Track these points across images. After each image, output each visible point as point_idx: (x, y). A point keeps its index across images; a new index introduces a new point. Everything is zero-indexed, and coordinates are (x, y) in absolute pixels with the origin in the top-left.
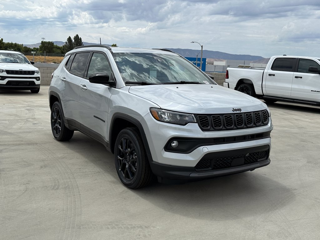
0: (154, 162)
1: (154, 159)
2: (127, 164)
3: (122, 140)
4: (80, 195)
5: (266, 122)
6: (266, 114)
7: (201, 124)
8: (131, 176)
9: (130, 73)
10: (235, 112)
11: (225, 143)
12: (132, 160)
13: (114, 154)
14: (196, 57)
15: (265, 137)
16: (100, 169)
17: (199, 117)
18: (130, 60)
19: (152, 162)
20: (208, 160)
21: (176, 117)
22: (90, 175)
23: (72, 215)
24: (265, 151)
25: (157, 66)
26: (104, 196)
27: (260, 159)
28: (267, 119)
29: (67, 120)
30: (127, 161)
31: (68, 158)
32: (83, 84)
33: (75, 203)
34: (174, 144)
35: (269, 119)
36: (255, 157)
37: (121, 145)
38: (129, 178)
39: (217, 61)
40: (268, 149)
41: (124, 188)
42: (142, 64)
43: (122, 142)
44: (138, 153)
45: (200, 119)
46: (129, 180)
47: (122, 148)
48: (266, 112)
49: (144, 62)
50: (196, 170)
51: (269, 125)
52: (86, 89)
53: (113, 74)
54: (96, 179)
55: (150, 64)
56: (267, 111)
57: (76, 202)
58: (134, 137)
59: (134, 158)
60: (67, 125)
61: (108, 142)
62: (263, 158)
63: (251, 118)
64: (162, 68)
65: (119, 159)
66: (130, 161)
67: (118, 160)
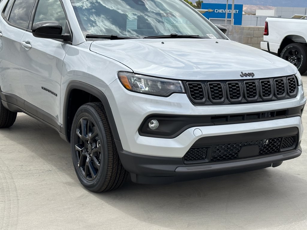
0: (124, 152)
1: (124, 148)
2: (88, 156)
3: (80, 122)
4: (18, 200)
5: (295, 93)
6: (294, 82)
7: (192, 95)
8: (94, 173)
9: (106, 29)
10: (245, 78)
11: (228, 123)
12: (95, 150)
13: (70, 143)
14: (226, 3)
15: (291, 116)
16: (52, 166)
17: (189, 84)
18: (107, 7)
19: (122, 151)
20: (203, 148)
21: (157, 85)
22: (36, 175)
23: (4, 225)
24: (293, 137)
25: (149, 16)
26: (53, 202)
27: (284, 147)
28: (295, 88)
29: (5, 95)
30: (88, 152)
31: (5, 152)
32: (27, 40)
33: (10, 211)
34: (154, 124)
35: (298, 88)
36: (275, 144)
37: (80, 128)
38: (91, 177)
39: (262, 9)
40: (296, 133)
41: (84, 192)
42: (127, 14)
43: (81, 124)
44: (102, 140)
45: (190, 88)
46: (90, 179)
47: (81, 133)
48: (293, 79)
49: (131, 12)
50: (186, 162)
51: (298, 97)
52: (31, 48)
53: (68, 25)
54: (44, 180)
55: (139, 15)
56: (296, 77)
57: (11, 209)
58: (96, 116)
59: (98, 147)
60: (5, 104)
61: (62, 126)
62: (289, 146)
63: (269, 87)
64: (156, 19)
65: (77, 150)
66: (92, 153)
67: (76, 152)
